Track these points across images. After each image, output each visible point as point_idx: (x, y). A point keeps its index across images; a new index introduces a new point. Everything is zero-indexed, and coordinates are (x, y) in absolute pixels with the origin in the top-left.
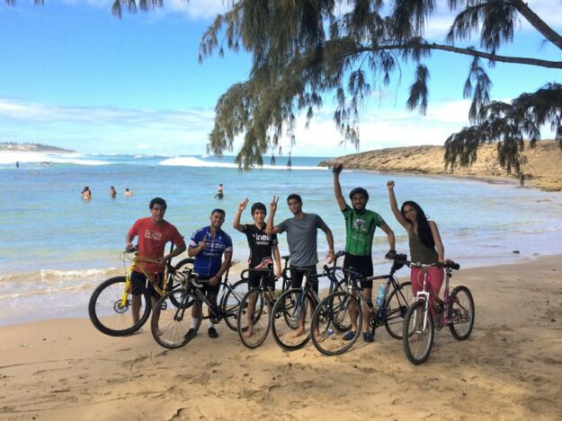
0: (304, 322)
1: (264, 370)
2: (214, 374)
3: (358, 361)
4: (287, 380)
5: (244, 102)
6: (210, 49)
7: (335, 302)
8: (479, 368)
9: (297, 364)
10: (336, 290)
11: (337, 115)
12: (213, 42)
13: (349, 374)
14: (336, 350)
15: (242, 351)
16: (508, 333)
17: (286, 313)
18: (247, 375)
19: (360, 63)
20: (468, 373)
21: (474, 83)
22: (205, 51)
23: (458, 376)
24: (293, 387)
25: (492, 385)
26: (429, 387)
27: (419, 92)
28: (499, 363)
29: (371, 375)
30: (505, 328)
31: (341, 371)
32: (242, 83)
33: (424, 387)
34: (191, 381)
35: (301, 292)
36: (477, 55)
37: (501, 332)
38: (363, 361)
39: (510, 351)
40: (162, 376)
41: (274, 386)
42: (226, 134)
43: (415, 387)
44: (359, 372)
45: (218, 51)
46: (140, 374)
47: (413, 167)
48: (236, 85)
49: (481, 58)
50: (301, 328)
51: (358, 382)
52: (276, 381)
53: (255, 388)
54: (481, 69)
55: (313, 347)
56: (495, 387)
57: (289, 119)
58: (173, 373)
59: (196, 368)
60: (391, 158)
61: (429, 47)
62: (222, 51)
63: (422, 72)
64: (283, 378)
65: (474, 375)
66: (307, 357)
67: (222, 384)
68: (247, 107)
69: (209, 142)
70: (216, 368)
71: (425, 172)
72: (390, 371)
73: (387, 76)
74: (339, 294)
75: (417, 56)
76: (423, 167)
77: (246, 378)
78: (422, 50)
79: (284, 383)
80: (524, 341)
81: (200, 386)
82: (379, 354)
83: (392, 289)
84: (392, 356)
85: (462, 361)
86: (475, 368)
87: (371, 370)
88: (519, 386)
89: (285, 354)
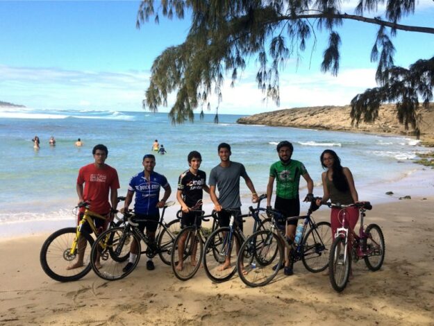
0: (230, 257)
1: (196, 301)
2: (151, 304)
3: (280, 292)
4: (217, 310)
5: (177, 64)
6: (147, 16)
7: (257, 240)
8: (387, 299)
9: (225, 295)
10: (259, 228)
11: (259, 75)
12: (150, 9)
13: (273, 304)
14: (259, 282)
15: (175, 283)
16: (408, 267)
17: (214, 249)
18: (181, 305)
19: (280, 30)
20: (379, 303)
21: (380, 49)
22: (142, 18)
23: (370, 306)
24: (223, 315)
25: (400, 314)
26: (345, 316)
27: (331, 56)
28: (404, 294)
29: (292, 305)
30: (406, 262)
31: (265, 302)
32: (175, 46)
33: (341, 316)
34: (129, 311)
35: (229, 230)
36: (383, 24)
37: (403, 267)
38: (284, 292)
39: (413, 283)
40: (103, 306)
41: (206, 315)
42: (160, 91)
43: (332, 316)
44: (281, 303)
45: (154, 17)
46: (83, 304)
47: (317, 124)
48: (169, 48)
49: (386, 27)
50: (227, 262)
51: (281, 312)
52: (208, 311)
53: (189, 317)
54: (386, 36)
55: (239, 279)
56: (403, 316)
57: (216, 78)
58: (113, 303)
59: (134, 298)
60: (298, 116)
61: (341, 17)
62: (157, 17)
63: (335, 38)
64: (214, 308)
65: (383, 305)
66: (234, 288)
67: (158, 312)
68: (179, 67)
69: (145, 98)
70: (152, 298)
71: (327, 128)
72: (309, 301)
73: (303, 42)
74: (261, 233)
75: (329, 24)
76: (326, 124)
77: (180, 308)
78: (334, 20)
79: (215, 313)
80: (424, 274)
81: (138, 315)
82: (298, 285)
83: (308, 228)
84: (309, 288)
85: (372, 292)
86: (384, 298)
87: (291, 301)
88: (424, 315)
89: (214, 286)
